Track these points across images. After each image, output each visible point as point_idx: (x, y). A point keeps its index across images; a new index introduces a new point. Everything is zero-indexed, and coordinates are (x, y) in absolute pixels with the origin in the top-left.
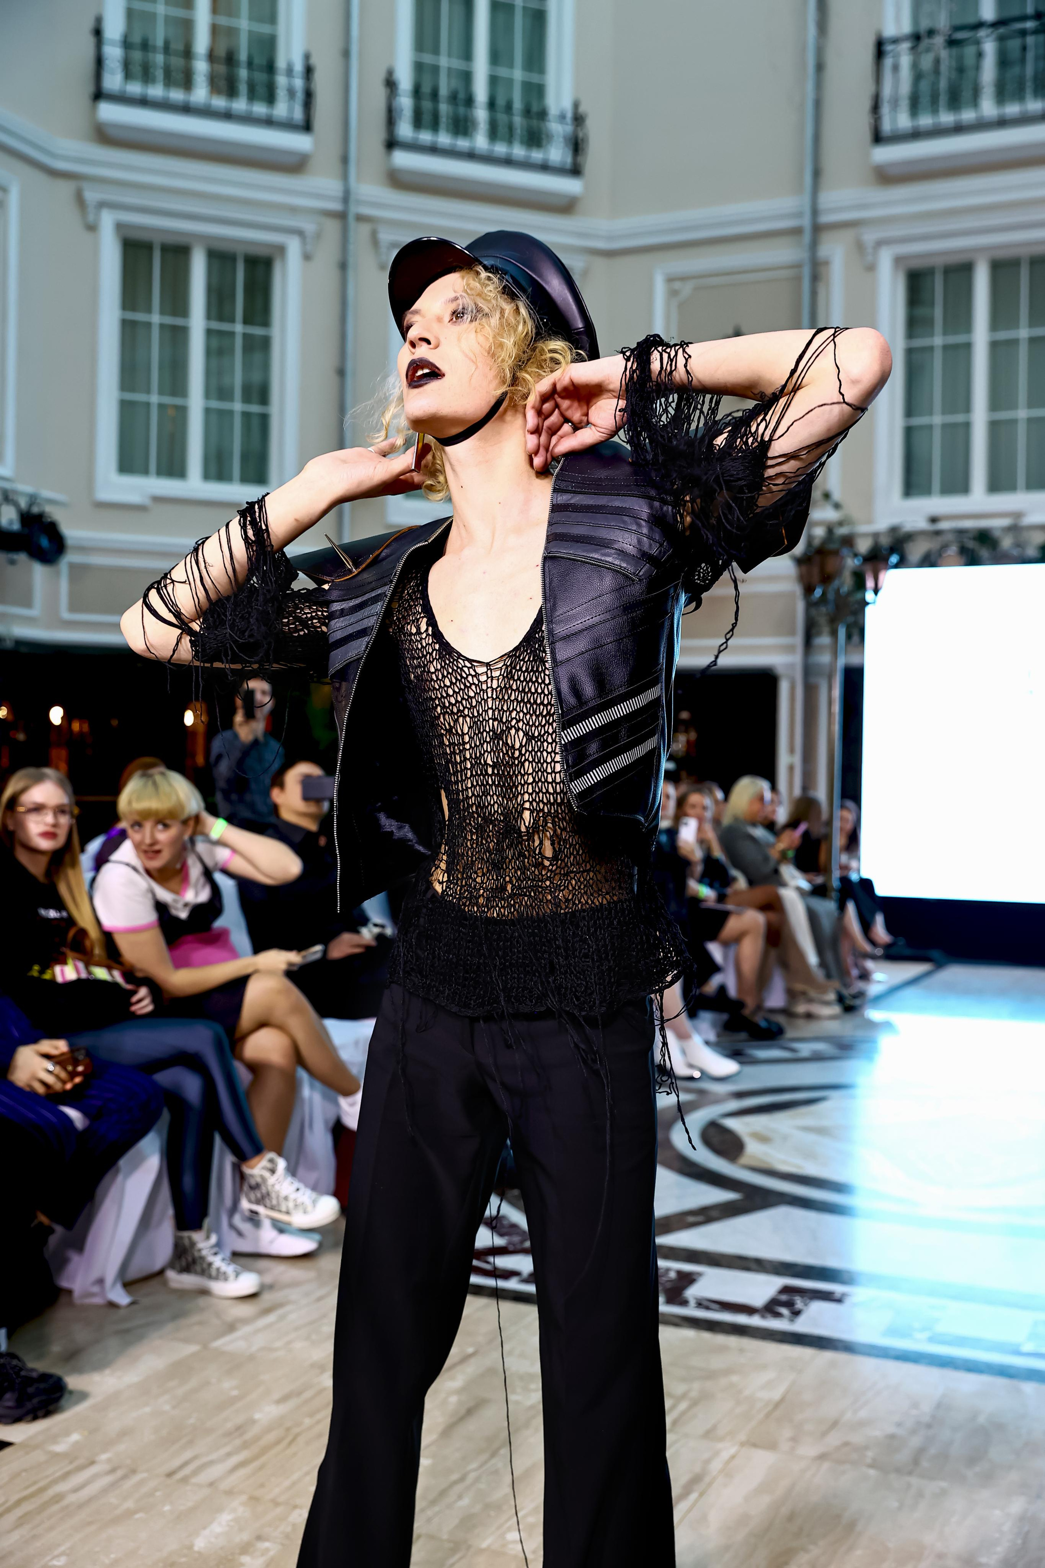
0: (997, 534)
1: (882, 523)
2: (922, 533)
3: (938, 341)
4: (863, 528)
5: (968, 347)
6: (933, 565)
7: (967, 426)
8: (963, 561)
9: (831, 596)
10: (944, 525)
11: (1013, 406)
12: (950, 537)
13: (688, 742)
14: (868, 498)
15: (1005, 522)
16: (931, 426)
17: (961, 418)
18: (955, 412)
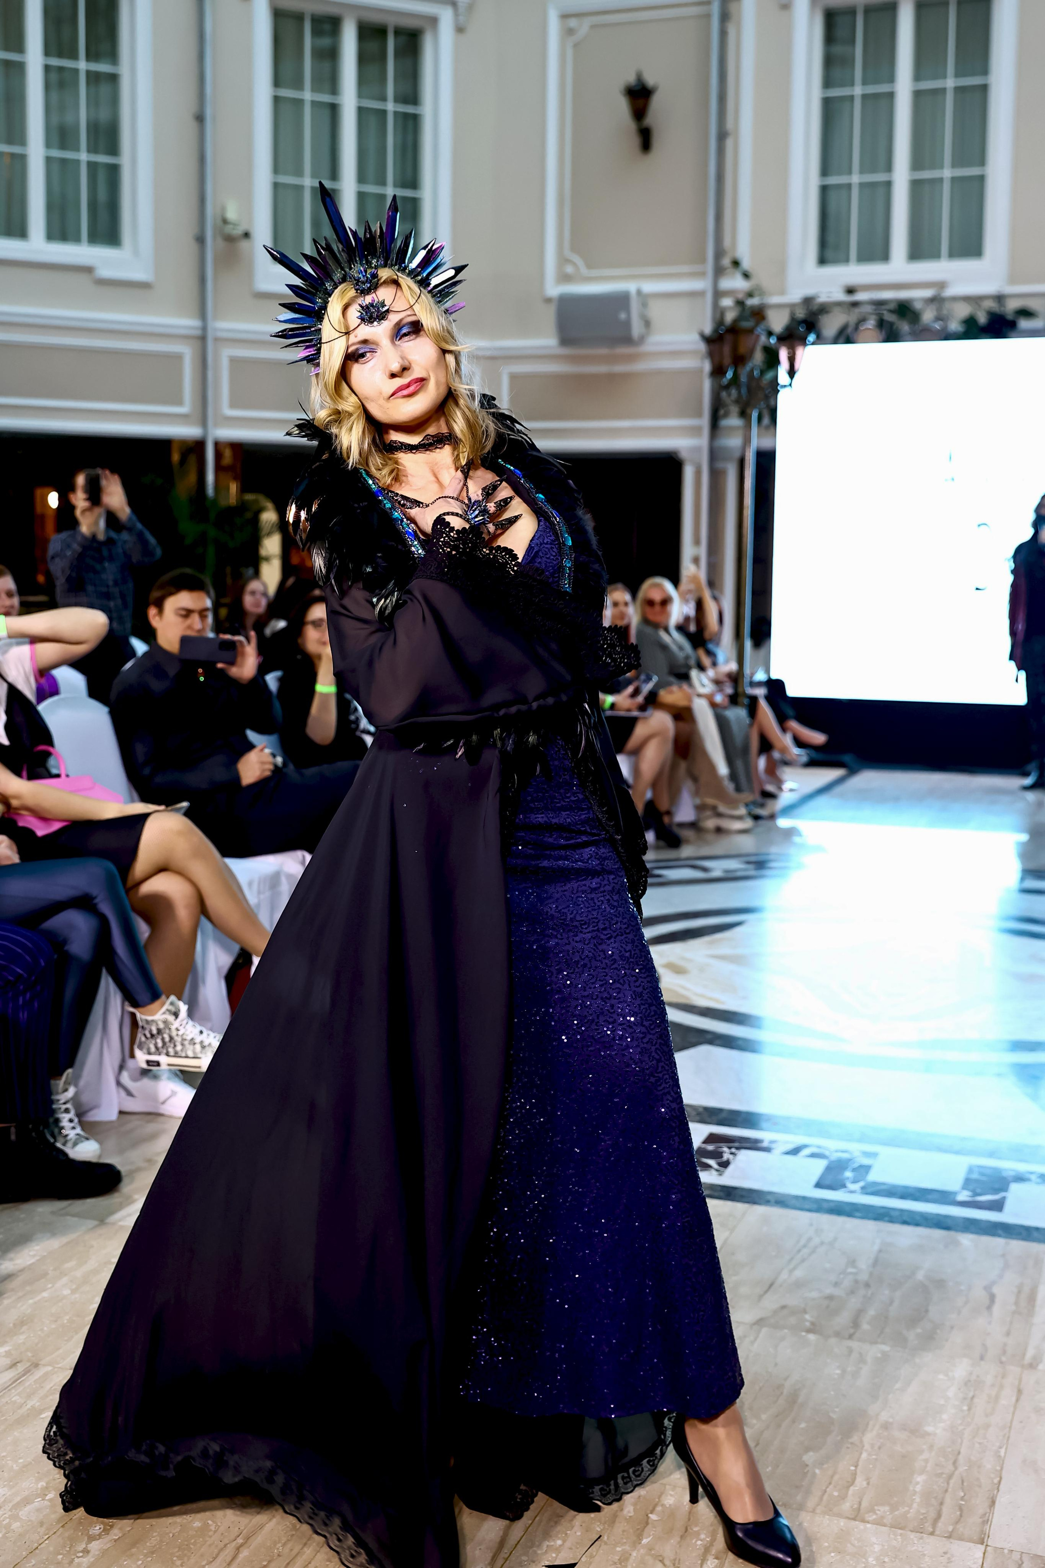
0: (918, 306)
1: (795, 295)
2: (840, 304)
3: (858, 90)
4: (774, 300)
5: (891, 96)
6: (848, 341)
7: (889, 184)
8: (881, 336)
9: (743, 378)
10: (861, 296)
11: (937, 164)
12: (868, 309)
14: (781, 267)
15: (927, 293)
16: (849, 186)
17: (880, 177)
18: (873, 170)
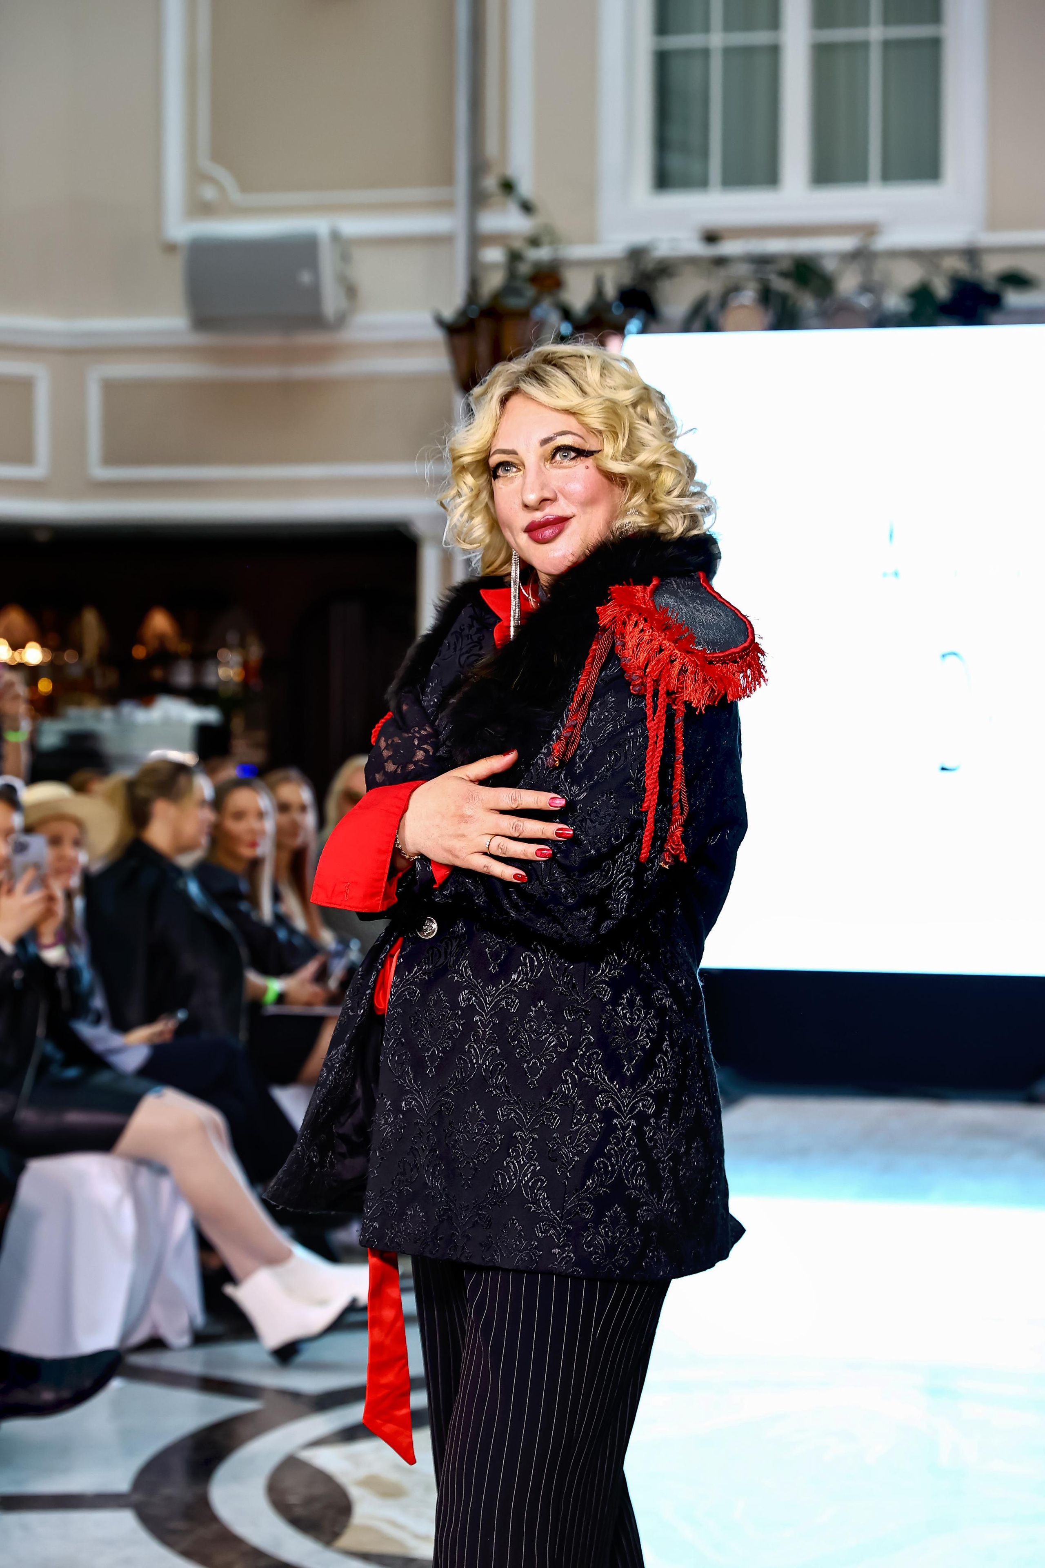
0: (830, 266)
1: (613, 242)
2: (692, 261)
4: (577, 251)
6: (710, 326)
7: (774, 51)
8: (769, 317)
10: (730, 248)
11: (859, 18)
12: (742, 270)
13: (245, 665)
15: (846, 243)
16: (705, 53)
17: (760, 38)
18: (749, 25)
